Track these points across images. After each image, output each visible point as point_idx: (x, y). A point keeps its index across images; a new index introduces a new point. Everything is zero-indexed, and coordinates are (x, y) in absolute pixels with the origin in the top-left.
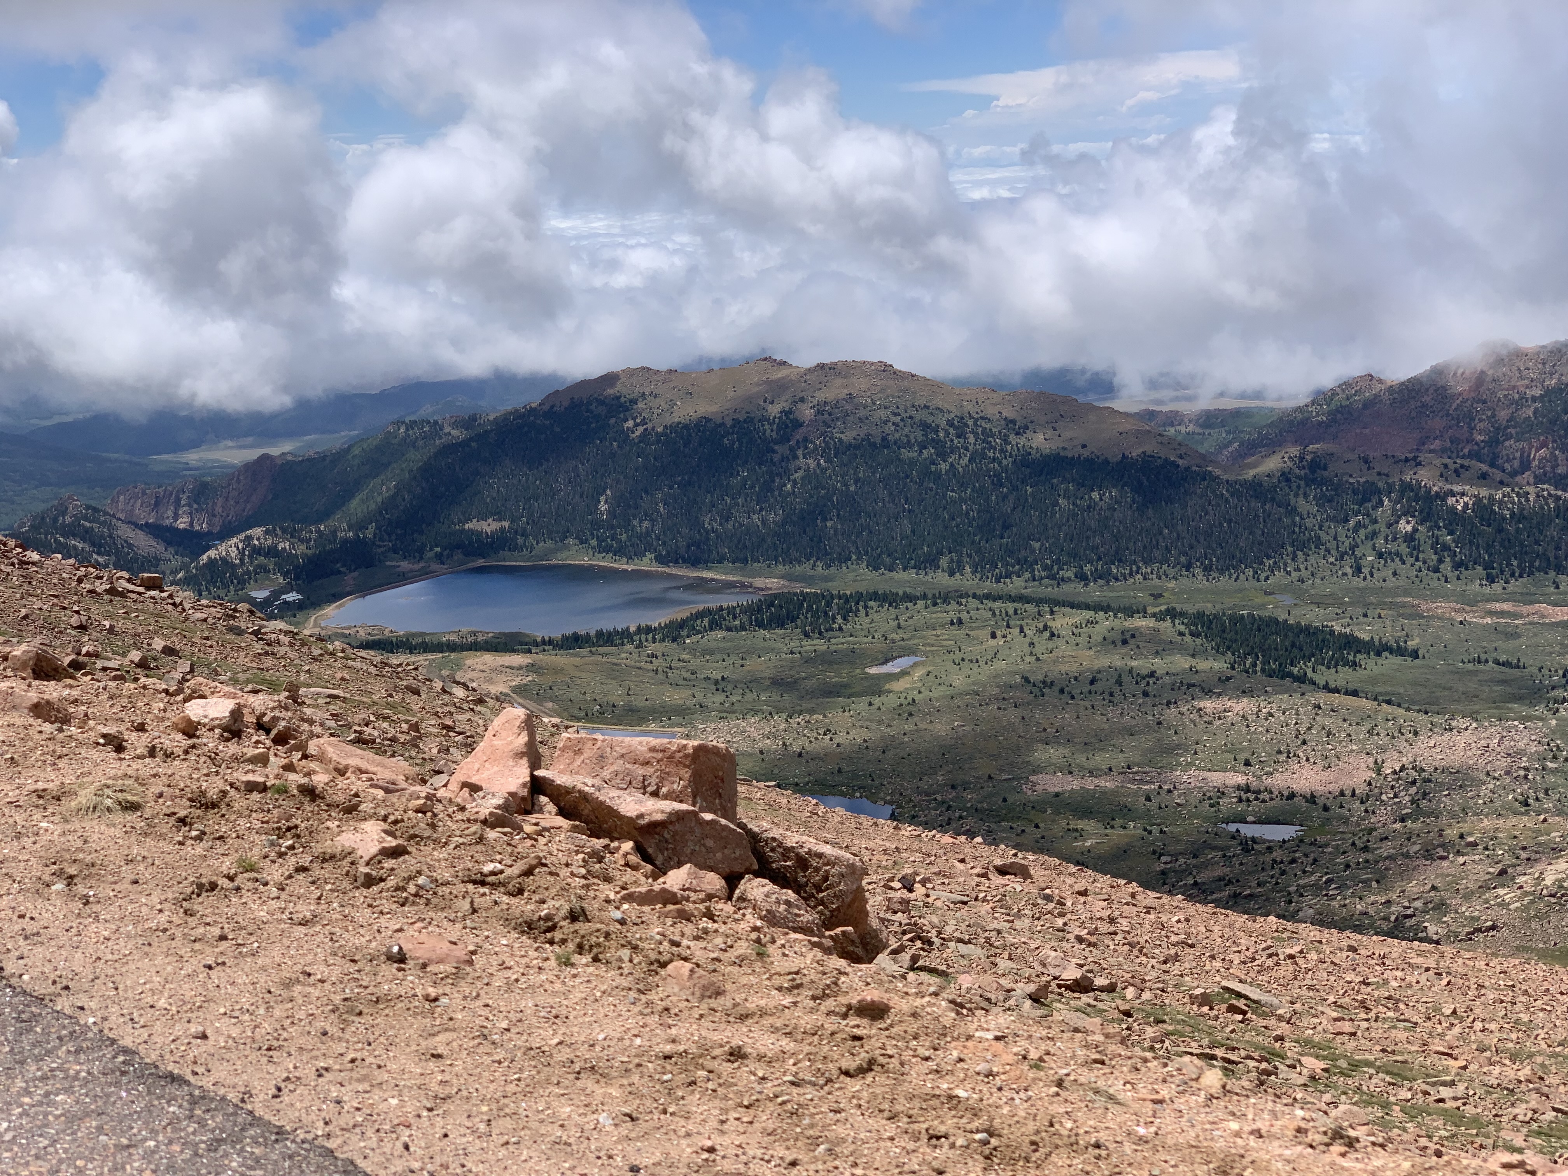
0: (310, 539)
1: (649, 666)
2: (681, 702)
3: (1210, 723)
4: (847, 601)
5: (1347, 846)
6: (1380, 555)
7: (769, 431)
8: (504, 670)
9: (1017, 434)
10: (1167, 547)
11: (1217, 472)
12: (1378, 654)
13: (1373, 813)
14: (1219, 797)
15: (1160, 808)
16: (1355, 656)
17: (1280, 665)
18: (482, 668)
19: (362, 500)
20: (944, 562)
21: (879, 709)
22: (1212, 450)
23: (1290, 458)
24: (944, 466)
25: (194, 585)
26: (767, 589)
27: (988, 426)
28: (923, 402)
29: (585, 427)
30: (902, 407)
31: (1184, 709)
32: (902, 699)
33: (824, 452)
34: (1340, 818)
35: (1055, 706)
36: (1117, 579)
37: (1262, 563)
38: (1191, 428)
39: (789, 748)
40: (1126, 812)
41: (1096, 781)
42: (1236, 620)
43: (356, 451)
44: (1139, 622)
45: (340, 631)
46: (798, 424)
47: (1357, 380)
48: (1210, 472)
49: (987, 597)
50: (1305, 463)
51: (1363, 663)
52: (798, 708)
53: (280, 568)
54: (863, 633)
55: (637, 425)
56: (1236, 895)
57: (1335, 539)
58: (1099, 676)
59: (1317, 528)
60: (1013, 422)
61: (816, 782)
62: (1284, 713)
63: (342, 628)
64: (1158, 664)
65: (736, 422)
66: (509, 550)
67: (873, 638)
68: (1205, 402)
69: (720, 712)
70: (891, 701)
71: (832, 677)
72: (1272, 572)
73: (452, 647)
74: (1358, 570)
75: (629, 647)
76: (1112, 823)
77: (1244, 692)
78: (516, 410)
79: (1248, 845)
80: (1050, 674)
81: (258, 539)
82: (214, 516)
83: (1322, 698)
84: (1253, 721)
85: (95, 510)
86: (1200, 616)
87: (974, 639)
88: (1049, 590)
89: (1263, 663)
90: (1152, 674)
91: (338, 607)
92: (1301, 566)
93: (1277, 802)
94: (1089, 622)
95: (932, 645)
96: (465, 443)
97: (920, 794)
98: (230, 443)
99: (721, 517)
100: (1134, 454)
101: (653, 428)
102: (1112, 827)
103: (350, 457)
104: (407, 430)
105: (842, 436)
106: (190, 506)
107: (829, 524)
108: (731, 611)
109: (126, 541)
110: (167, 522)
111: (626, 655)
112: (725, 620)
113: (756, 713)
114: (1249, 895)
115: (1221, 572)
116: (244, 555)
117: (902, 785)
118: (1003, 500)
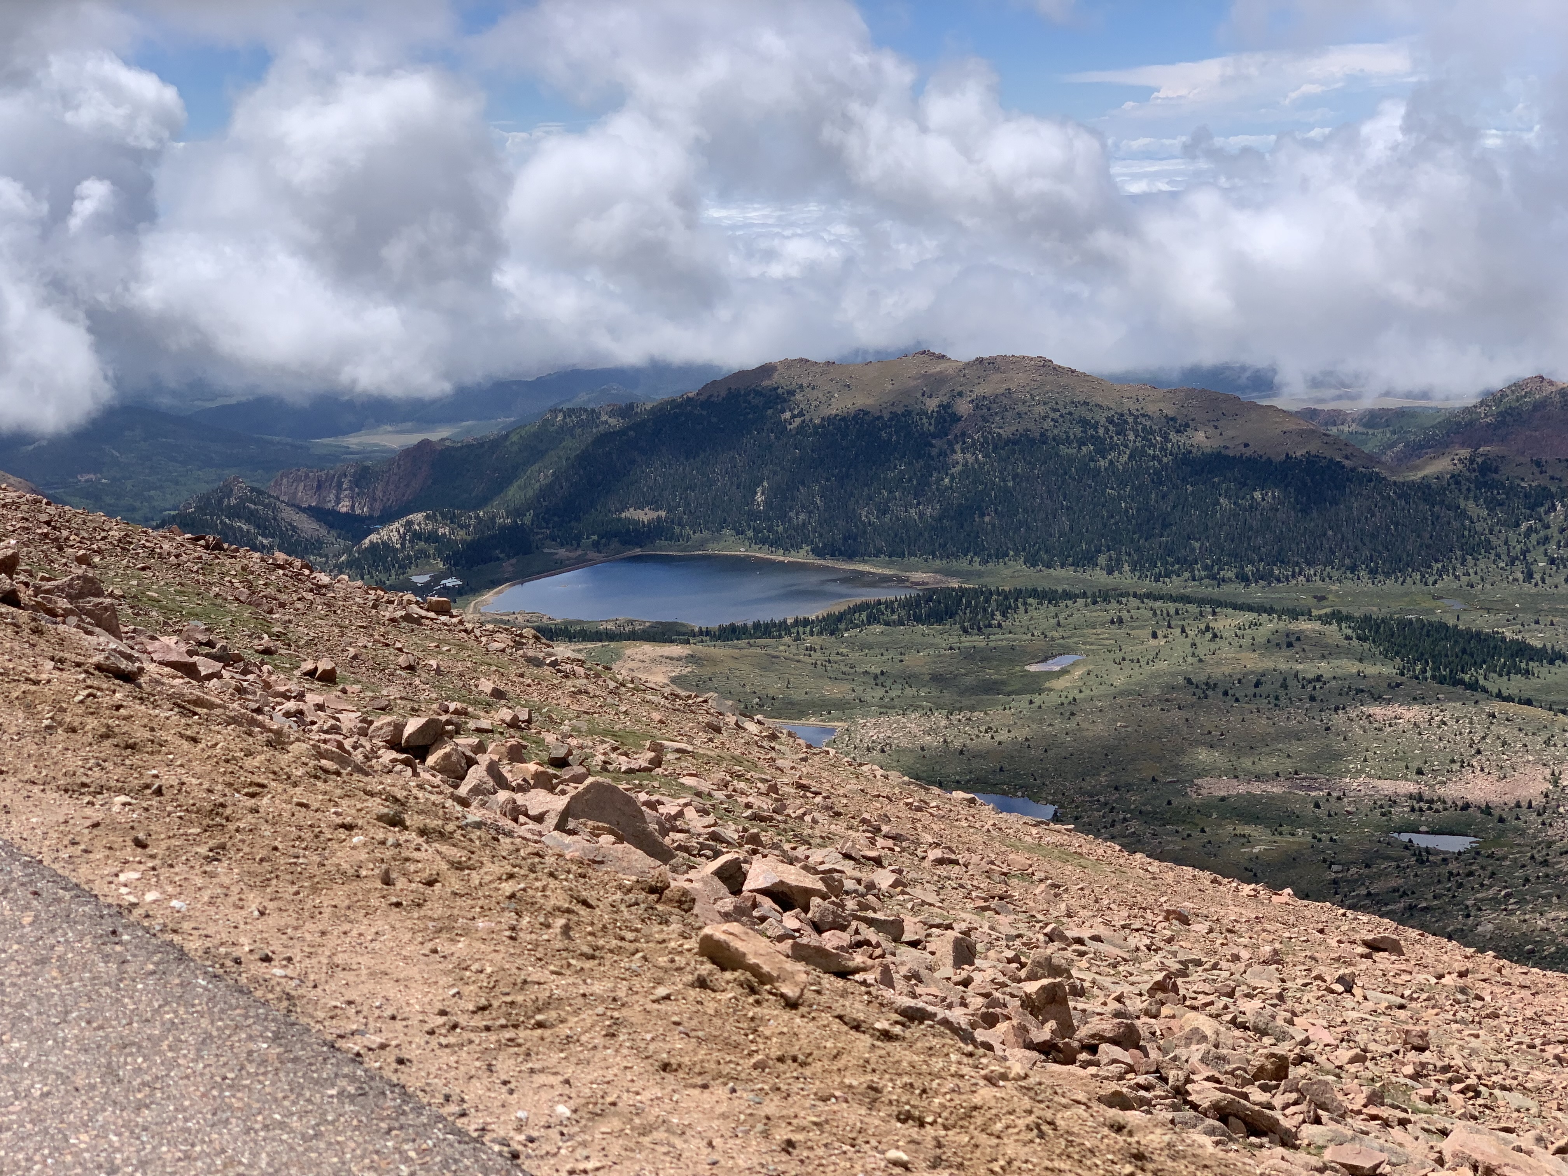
0: (469, 525)
1: (808, 660)
2: (840, 696)
3: (1380, 730)
4: (1006, 598)
5: (1525, 859)
6: (1552, 561)
7: (928, 426)
8: (664, 660)
9: (1178, 432)
10: (1331, 548)
11: (1384, 473)
12: (1551, 662)
13: (1551, 825)
14: (1390, 806)
15: (1329, 815)
16: (1527, 664)
17: (1451, 671)
18: (641, 658)
19: (520, 487)
20: (1102, 560)
21: (1040, 707)
22: (1376, 450)
23: (1460, 460)
24: (1103, 463)
25: (357, 568)
26: (923, 583)
27: (1148, 423)
28: (1083, 398)
29: (742, 418)
30: (1061, 403)
31: (1353, 715)
32: (1063, 698)
33: (983, 446)
34: (1516, 829)
35: (1219, 709)
36: (1279, 581)
37: (1430, 567)
38: (1354, 427)
39: (950, 745)
40: (1293, 819)
41: (1263, 786)
42: (1404, 624)
43: (514, 438)
44: (1304, 625)
45: (498, 617)
46: (956, 418)
47: (1527, 382)
48: (1377, 473)
49: (1149, 596)
50: (1476, 466)
51: (1536, 672)
52: (958, 705)
53: (439, 553)
54: (1022, 630)
55: (794, 416)
56: (1411, 908)
57: (1506, 543)
58: (1263, 679)
59: (1487, 531)
60: (1173, 419)
61: (978, 780)
62: (1457, 721)
63: (501, 615)
64: (1324, 668)
65: (894, 416)
66: (666, 539)
67: (1033, 635)
68: (1368, 402)
69: (880, 707)
70: (1052, 699)
71: (991, 674)
72: (1441, 576)
73: (611, 636)
74: (1529, 576)
75: (787, 639)
76: (1280, 829)
77: (1415, 699)
78: (674, 400)
79: (1423, 856)
80: (1213, 675)
81: (419, 524)
82: (375, 500)
83: (1497, 707)
84: (1425, 729)
85: (260, 492)
86: (1367, 619)
87: (1134, 638)
88: (1210, 590)
89: (1433, 670)
90: (1319, 678)
91: (496, 593)
92: (1471, 571)
93: (1451, 812)
94: (1254, 624)
95: (1092, 644)
96: (622, 432)
97: (1083, 794)
98: (389, 428)
99: (879, 510)
100: (1298, 454)
101: (811, 420)
102: (1281, 834)
103: (508, 443)
104: (565, 417)
105: (1001, 431)
106: (351, 489)
107: (987, 519)
108: (889, 605)
109: (290, 524)
110: (330, 506)
111: (784, 646)
112: (883, 614)
113: (916, 709)
114: (1425, 908)
115: (1387, 575)
116: (404, 539)
117: (1064, 785)
118: (1163, 498)
